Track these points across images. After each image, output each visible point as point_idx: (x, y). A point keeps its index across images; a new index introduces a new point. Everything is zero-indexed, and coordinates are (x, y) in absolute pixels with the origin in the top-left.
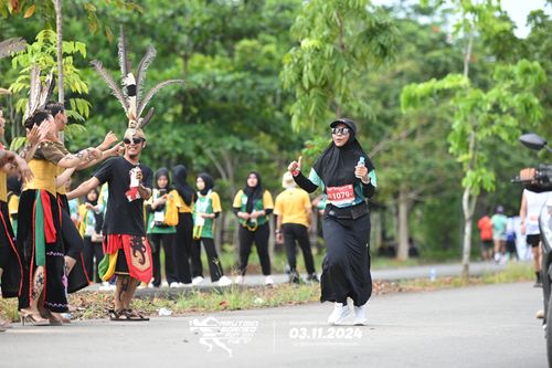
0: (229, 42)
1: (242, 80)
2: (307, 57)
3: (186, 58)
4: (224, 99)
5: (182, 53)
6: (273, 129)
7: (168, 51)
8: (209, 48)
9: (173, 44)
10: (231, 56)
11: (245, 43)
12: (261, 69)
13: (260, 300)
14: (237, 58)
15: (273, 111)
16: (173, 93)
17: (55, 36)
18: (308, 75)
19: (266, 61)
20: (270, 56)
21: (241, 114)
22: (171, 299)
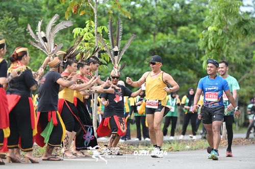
0: (175, 28)
1: (180, 43)
2: (211, 34)
3: (154, 35)
4: (172, 53)
5: (153, 32)
6: (194, 67)
7: (147, 31)
8: (165, 30)
9: (149, 28)
10: (176, 34)
11: (182, 28)
12: (189, 40)
13: (188, 147)
14: (179, 35)
15: (195, 60)
16: (149, 50)
17: (94, 25)
18: (211, 43)
19: (192, 37)
20: (193, 34)
21: (180, 61)
22: (147, 146)
